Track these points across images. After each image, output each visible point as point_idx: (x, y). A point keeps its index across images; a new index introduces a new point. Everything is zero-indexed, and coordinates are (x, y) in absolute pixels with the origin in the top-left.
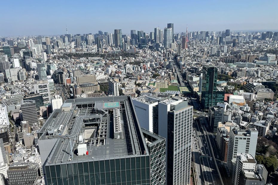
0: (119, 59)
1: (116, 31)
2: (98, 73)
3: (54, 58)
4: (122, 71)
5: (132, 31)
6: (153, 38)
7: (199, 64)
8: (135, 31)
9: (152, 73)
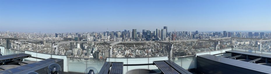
0: (133, 47)
1: (133, 30)
2: (118, 54)
3: (98, 44)
4: (133, 53)
5: (143, 30)
6: (155, 34)
7: (180, 50)
8: (145, 30)
9: (151, 55)
